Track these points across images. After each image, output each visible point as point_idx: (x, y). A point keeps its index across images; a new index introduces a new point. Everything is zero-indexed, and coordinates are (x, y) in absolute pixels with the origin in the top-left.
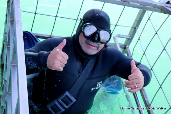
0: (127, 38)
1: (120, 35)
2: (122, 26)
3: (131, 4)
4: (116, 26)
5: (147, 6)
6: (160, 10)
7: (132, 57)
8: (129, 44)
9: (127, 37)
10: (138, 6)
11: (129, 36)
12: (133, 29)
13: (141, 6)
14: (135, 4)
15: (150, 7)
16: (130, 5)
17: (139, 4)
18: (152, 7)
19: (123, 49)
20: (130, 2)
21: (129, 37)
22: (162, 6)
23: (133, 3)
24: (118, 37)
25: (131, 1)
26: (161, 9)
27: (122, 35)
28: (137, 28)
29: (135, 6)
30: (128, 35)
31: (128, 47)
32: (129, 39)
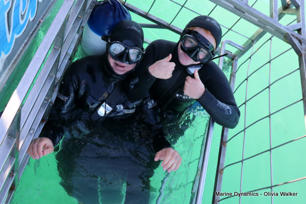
0: (239, 49)
1: (231, 42)
2: (237, 33)
3: (246, 15)
4: (229, 30)
5: (267, 26)
6: (283, 37)
7: (235, 73)
8: (240, 56)
9: (239, 47)
10: (255, 22)
11: (243, 48)
12: (250, 41)
13: (259, 23)
14: (252, 17)
15: (271, 28)
16: (244, 16)
17: (257, 20)
18: (273, 30)
19: (230, 60)
20: (246, 14)
21: (241, 49)
22: (288, 33)
23: (250, 16)
24: (228, 44)
25: (248, 13)
26: (285, 37)
27: (234, 43)
28: (255, 42)
29: (252, 20)
30: (241, 46)
31: (237, 60)
32: (241, 51)
